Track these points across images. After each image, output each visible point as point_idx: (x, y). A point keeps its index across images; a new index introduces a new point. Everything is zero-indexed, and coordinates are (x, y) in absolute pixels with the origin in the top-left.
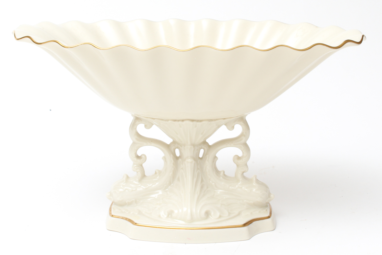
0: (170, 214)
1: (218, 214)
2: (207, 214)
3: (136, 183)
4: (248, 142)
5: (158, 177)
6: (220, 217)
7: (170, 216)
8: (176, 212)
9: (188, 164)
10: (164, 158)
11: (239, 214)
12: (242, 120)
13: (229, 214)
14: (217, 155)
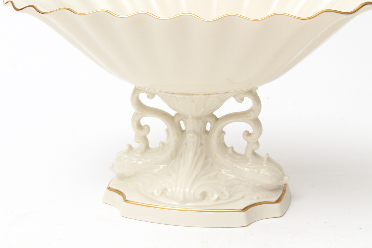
0: (163, 192)
1: (216, 196)
2: (204, 195)
3: (138, 155)
4: (259, 117)
5: (161, 151)
6: (218, 199)
7: (163, 194)
8: (169, 190)
9: (191, 138)
10: (167, 130)
11: (243, 197)
12: (253, 94)
13: (231, 196)
14: (224, 130)
